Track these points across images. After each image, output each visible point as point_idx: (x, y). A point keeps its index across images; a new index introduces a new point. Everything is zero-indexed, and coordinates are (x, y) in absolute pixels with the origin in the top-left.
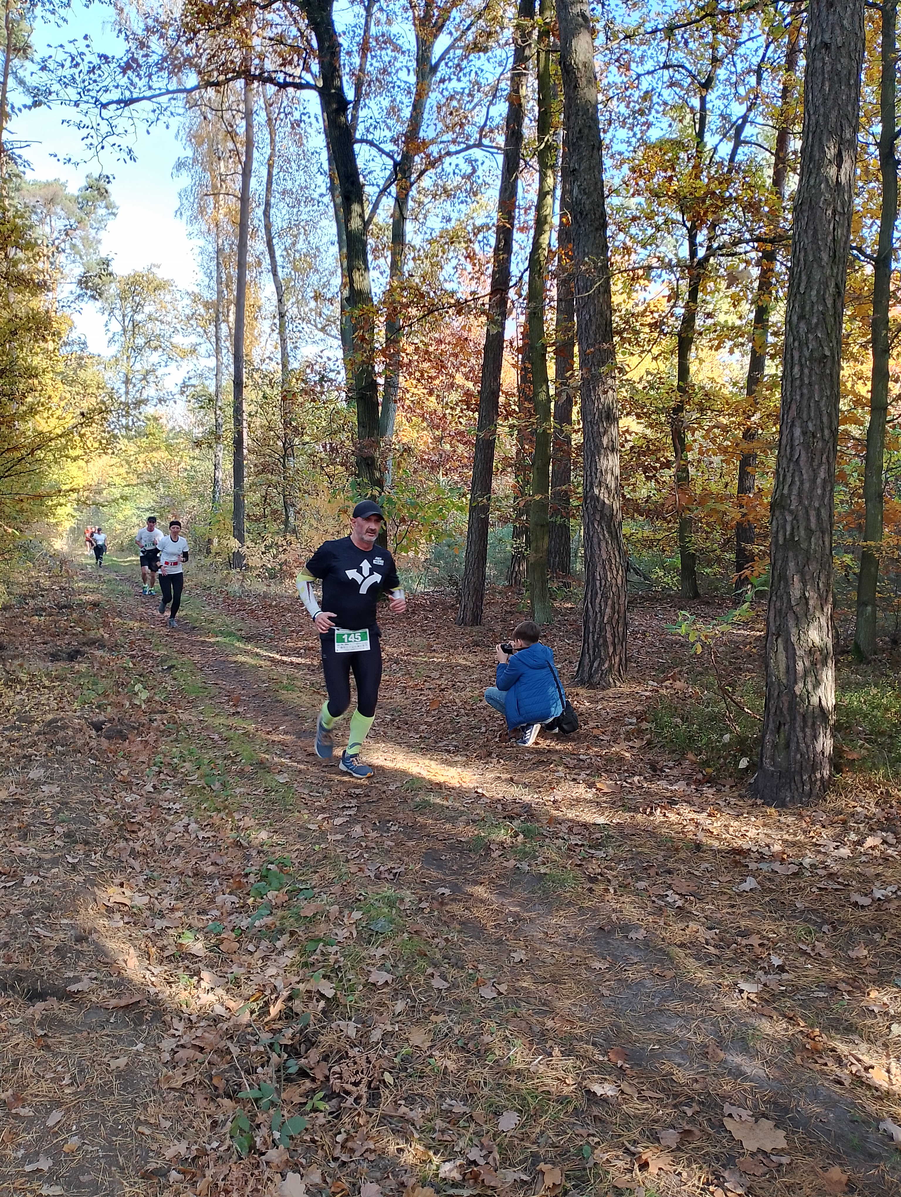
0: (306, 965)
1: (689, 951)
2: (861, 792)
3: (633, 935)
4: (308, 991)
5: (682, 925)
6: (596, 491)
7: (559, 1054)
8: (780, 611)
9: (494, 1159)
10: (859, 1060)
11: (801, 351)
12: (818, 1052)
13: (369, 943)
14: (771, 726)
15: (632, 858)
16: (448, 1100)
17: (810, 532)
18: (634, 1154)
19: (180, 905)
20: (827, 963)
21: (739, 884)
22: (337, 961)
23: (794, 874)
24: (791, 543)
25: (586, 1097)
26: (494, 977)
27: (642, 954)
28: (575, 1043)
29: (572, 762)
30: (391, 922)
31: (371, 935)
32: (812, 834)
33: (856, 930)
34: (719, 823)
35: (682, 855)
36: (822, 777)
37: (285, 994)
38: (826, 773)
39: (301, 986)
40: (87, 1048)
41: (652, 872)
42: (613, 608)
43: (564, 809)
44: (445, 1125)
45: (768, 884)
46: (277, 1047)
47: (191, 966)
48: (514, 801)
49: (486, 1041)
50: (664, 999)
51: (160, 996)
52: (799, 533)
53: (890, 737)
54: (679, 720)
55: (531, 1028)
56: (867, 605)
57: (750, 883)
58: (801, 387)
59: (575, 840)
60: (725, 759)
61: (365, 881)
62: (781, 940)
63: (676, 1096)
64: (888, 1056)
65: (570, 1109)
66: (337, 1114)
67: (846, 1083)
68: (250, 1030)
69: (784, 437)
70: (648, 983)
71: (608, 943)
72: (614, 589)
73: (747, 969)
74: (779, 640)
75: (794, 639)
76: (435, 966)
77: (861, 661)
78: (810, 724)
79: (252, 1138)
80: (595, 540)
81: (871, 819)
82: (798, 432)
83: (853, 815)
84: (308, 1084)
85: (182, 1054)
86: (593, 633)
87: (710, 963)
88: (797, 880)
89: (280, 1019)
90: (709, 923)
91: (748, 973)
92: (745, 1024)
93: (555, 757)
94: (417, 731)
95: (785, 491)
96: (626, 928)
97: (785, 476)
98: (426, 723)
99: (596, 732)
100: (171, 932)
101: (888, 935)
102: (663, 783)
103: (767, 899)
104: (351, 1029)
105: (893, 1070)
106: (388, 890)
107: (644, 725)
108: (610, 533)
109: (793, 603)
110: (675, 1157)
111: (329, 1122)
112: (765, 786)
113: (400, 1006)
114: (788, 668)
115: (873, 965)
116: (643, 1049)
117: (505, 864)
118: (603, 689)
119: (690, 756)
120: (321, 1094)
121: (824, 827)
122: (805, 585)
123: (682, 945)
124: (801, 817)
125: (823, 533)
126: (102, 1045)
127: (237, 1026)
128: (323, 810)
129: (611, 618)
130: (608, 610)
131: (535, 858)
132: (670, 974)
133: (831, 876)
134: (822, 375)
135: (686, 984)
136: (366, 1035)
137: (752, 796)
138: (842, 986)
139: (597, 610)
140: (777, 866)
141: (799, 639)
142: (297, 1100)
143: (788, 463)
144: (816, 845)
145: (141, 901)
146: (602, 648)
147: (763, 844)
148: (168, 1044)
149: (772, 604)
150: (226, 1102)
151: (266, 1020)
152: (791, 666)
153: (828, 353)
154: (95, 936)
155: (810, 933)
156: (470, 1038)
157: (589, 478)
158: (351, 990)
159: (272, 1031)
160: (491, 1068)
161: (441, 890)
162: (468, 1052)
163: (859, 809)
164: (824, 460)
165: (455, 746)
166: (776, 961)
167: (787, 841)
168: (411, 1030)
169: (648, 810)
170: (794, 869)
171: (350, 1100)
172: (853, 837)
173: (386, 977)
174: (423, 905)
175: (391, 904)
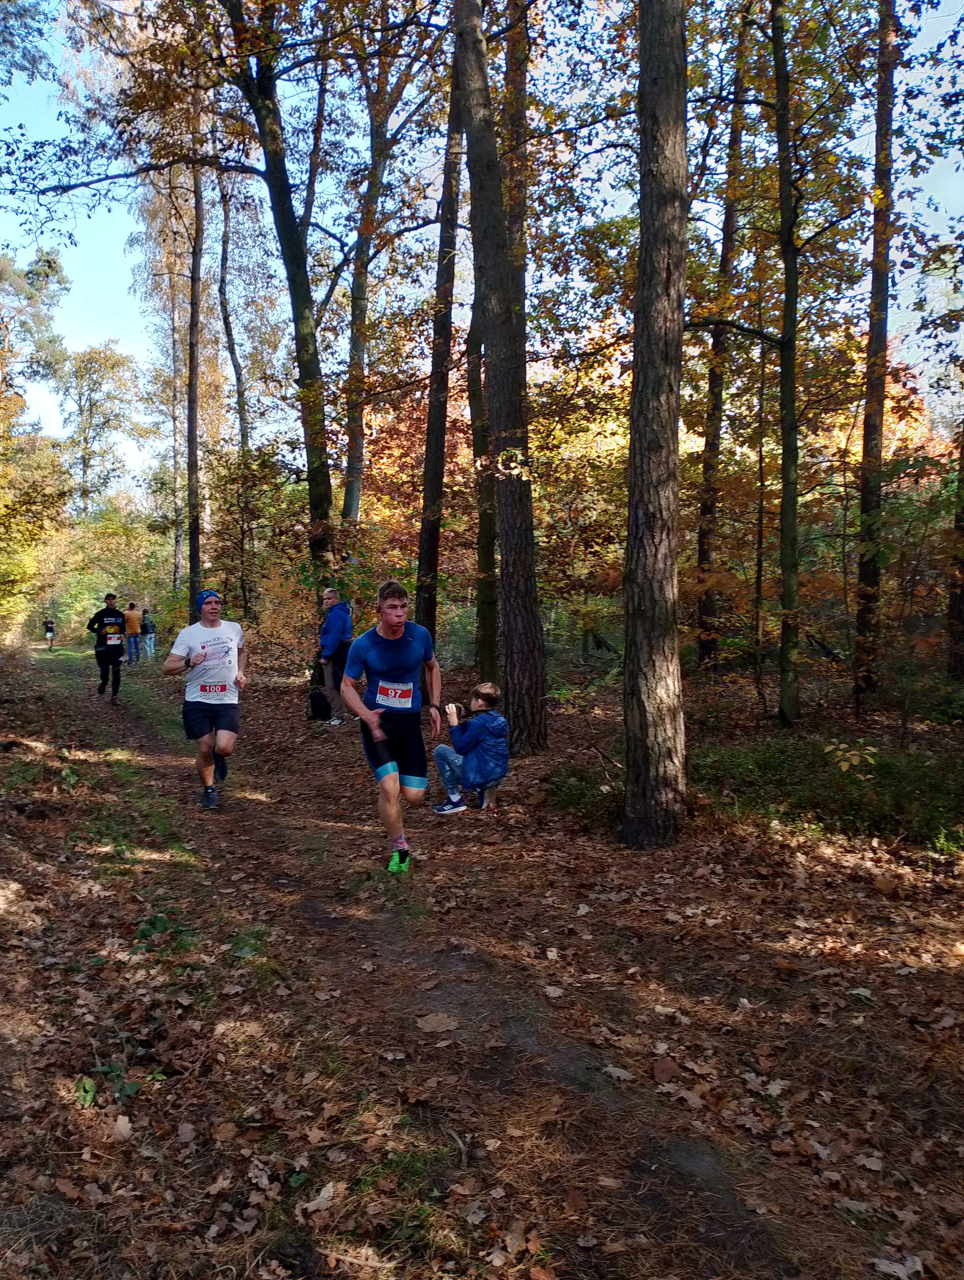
0: (173, 985)
2: (710, 833)
3: (465, 952)
4: (169, 1002)
5: (512, 943)
7: (367, 1034)
8: (632, 673)
9: (292, 1103)
11: (641, 443)
13: (232, 966)
14: (631, 776)
17: (654, 602)
22: (199, 980)
23: (625, 901)
24: (639, 612)
25: (378, 1061)
26: (333, 986)
30: (255, 949)
31: (234, 960)
33: (658, 939)
36: (676, 821)
37: (148, 1005)
39: (164, 998)
45: (600, 910)
46: (132, 1041)
47: (72, 988)
49: (309, 1029)
51: (39, 1009)
52: (645, 603)
57: (584, 910)
58: (642, 474)
61: (242, 920)
62: (593, 951)
68: (113, 1030)
74: (634, 699)
75: (644, 697)
76: (284, 979)
77: (783, 727)
81: (711, 855)
83: (697, 853)
85: (50, 1047)
88: (626, 905)
89: (140, 1022)
90: (536, 941)
96: (460, 947)
100: (59, 966)
103: (595, 921)
104: (197, 1025)
111: (165, 1087)
112: (628, 832)
113: (246, 1009)
114: (641, 723)
118: (522, 757)
120: (161, 1070)
123: (504, 957)
125: (666, 602)
127: (101, 1028)
133: (653, 900)
135: (495, 983)
137: (618, 842)
139: (516, 682)
140: (612, 895)
141: (649, 696)
142: (140, 1074)
146: (521, 718)
151: (128, 1023)
152: (643, 721)
153: (663, 444)
155: (620, 944)
156: (297, 1028)
158: (208, 999)
159: (130, 1029)
160: (307, 1046)
162: (293, 1037)
168: (250, 1025)
170: (627, 896)
171: (187, 1074)
173: (239, 989)
174: (288, 938)
175: (259, 936)
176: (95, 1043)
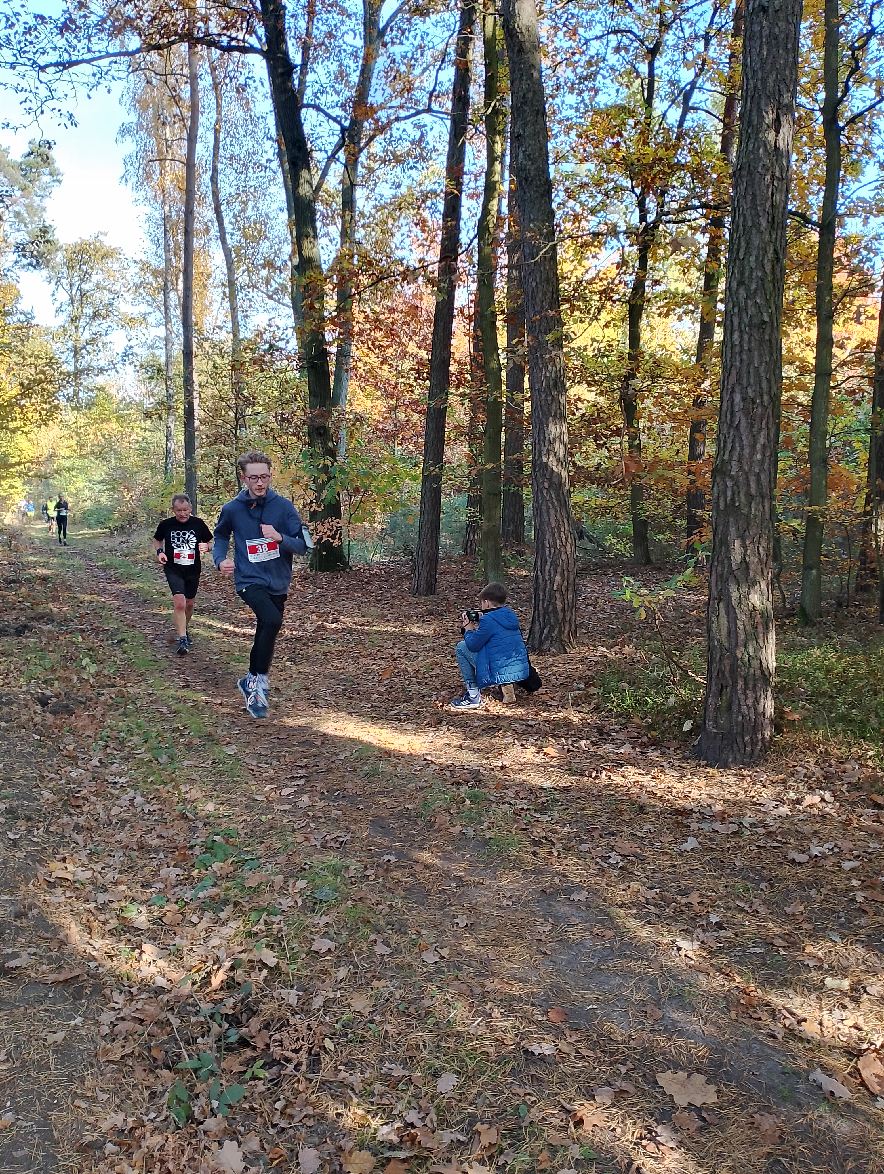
0: (249, 934)
1: (629, 911)
2: (801, 752)
3: (574, 897)
4: (250, 961)
5: (623, 886)
6: (545, 459)
7: (499, 1015)
8: (721, 576)
9: (432, 1121)
10: (792, 1014)
11: (740, 318)
12: (753, 1007)
13: (313, 911)
14: (714, 688)
15: (577, 821)
16: (387, 1064)
17: (750, 497)
18: (569, 1112)
19: (124, 878)
20: (764, 919)
21: (681, 844)
22: (280, 930)
23: (734, 833)
24: (732, 509)
25: (523, 1058)
26: (437, 941)
27: (583, 914)
28: (515, 1003)
29: (520, 728)
30: (336, 890)
31: (315, 904)
32: (752, 794)
33: (793, 886)
34: (663, 785)
35: (626, 817)
36: (764, 738)
37: (228, 964)
38: (767, 734)
39: (243, 956)
40: (25, 1023)
41: (596, 834)
42: (562, 575)
43: (511, 774)
44: (384, 1088)
45: (709, 844)
46: (218, 1018)
47: (133, 939)
48: (463, 768)
49: (426, 1005)
50: (604, 959)
51: (101, 970)
52: (740, 498)
53: (831, 697)
54: (625, 684)
55: (471, 991)
56: (812, 569)
57: (692, 843)
58: (741, 353)
59: (521, 804)
60: (670, 722)
61: (311, 850)
62: (720, 899)
63: (612, 1054)
64: (821, 1009)
65: (508, 1069)
66: (276, 1082)
67: (779, 1036)
68: (191, 1000)
69: (725, 404)
70: (589, 943)
71: (550, 905)
72: (563, 557)
73: (686, 927)
74: (721, 604)
75: (734, 603)
76: (379, 932)
77: (806, 624)
78: (751, 686)
79: (190, 1108)
80: (544, 508)
81: (811, 778)
82: (738, 398)
83: (793, 775)
84: (249, 1053)
85: (122, 1026)
86: (543, 600)
87: (649, 922)
88: (737, 839)
89: (222, 989)
90: (650, 884)
91: (687, 931)
92: (682, 981)
93: (504, 723)
94: (368, 700)
95: (726, 457)
96: (568, 891)
97: (725, 442)
98: (378, 692)
99: (545, 697)
100: (114, 905)
101: (824, 891)
102: (609, 747)
103: (708, 858)
104: (292, 997)
105: (825, 1023)
106: (333, 859)
107: (592, 690)
108: (559, 500)
109: (734, 568)
110: (610, 1114)
111: (269, 1089)
112: (709, 748)
113: (342, 973)
114: (729, 631)
115: (808, 920)
116: (582, 1008)
117: (451, 830)
118: (554, 655)
119: (636, 720)
120: (261, 1062)
121: (764, 786)
122: (746, 550)
123: (622, 905)
124: (742, 777)
125: (763, 497)
126: (40, 1021)
127: (177, 998)
128: (271, 780)
129: (560, 585)
130: (558, 578)
131: (481, 823)
132: (610, 933)
133: (769, 834)
134: (761, 341)
135: (626, 943)
136: (308, 1002)
137: (696, 758)
138: (778, 942)
139: (547, 577)
140: (717, 826)
141: (740, 603)
142: (237, 1068)
143: (729, 429)
144: (756, 804)
145: (84, 875)
146: (552, 615)
147: (705, 804)
148: (107, 1017)
149: (714, 569)
150: (165, 1072)
151: (207, 991)
152: (733, 629)
153: (767, 319)
154: (35, 911)
155: (748, 890)
156: (411, 1003)
157: (538, 446)
158: (294, 958)
159: (213, 1001)
160: (431, 1031)
161: (387, 858)
162: (409, 1016)
163: (799, 768)
164: (764, 426)
165: (406, 715)
166: (714, 918)
167: (728, 800)
168: (352, 996)
169: (594, 773)
170: (734, 828)
171: (291, 1067)
172: (792, 795)
173: (329, 944)
174: (368, 873)
175: (336, 872)
176: (175, 1022)
